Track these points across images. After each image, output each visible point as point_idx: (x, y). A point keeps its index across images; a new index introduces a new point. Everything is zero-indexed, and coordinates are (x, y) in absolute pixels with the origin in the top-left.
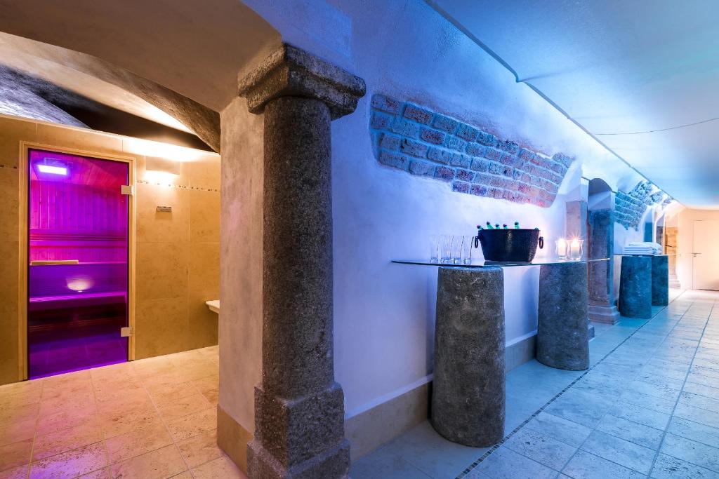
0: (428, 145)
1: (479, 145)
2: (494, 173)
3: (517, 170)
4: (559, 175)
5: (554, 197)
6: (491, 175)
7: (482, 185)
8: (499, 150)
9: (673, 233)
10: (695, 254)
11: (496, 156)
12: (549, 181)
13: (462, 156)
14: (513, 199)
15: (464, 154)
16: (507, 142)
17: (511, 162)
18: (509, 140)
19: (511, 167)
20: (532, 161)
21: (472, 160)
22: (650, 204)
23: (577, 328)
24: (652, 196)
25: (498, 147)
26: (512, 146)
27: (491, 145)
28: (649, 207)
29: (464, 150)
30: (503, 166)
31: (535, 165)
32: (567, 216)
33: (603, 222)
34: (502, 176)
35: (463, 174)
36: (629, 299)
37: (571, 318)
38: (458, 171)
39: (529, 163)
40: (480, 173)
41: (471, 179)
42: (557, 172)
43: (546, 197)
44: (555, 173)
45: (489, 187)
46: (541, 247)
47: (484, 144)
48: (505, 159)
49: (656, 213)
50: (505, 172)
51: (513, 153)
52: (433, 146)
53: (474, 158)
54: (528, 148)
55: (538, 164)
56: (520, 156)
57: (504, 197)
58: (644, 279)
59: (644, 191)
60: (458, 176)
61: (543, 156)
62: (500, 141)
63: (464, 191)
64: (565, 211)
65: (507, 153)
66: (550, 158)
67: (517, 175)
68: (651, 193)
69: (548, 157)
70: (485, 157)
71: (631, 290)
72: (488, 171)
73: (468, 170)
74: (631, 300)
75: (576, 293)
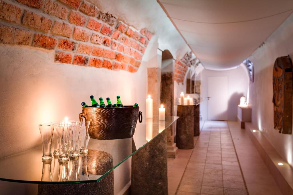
0: (23, 8)
1: (81, 14)
2: (95, 43)
3: (114, 40)
4: (143, 46)
5: (140, 64)
6: (93, 45)
7: (84, 55)
8: (100, 21)
9: (198, 84)
10: (209, 98)
11: (96, 27)
12: (137, 51)
13: (64, 24)
14: (110, 67)
15: (66, 22)
16: (107, 14)
17: (110, 33)
18: (109, 13)
19: (110, 38)
20: (126, 33)
21: (75, 29)
22: (190, 66)
23: (160, 178)
24: (191, 61)
25: (99, 18)
26: (111, 19)
27: (93, 16)
28: (189, 68)
29: (66, 18)
30: (103, 36)
31: (127, 37)
32: (148, 79)
33: (168, 82)
34: (102, 47)
35: (65, 44)
36: (182, 137)
37: (157, 171)
38: (60, 40)
39: (123, 35)
40: (82, 43)
41: (73, 50)
42: (142, 44)
43: (134, 64)
44: (141, 44)
45: (91, 57)
46: (141, 122)
47: (86, 14)
48: (105, 31)
49: (192, 72)
50: (105, 43)
51: (111, 25)
52: (30, 10)
53: (77, 27)
54: (123, 21)
55: (130, 36)
56: (117, 28)
57: (103, 66)
58: (190, 122)
59: (187, 58)
60: (60, 45)
61: (134, 30)
62: (101, 13)
63: (66, 62)
64: (147, 76)
65: (107, 25)
66: (138, 32)
67: (114, 45)
68: (191, 59)
69: (137, 31)
70: (87, 27)
71: (183, 130)
72: (89, 40)
73: (71, 40)
74: (183, 137)
75: (160, 150)
